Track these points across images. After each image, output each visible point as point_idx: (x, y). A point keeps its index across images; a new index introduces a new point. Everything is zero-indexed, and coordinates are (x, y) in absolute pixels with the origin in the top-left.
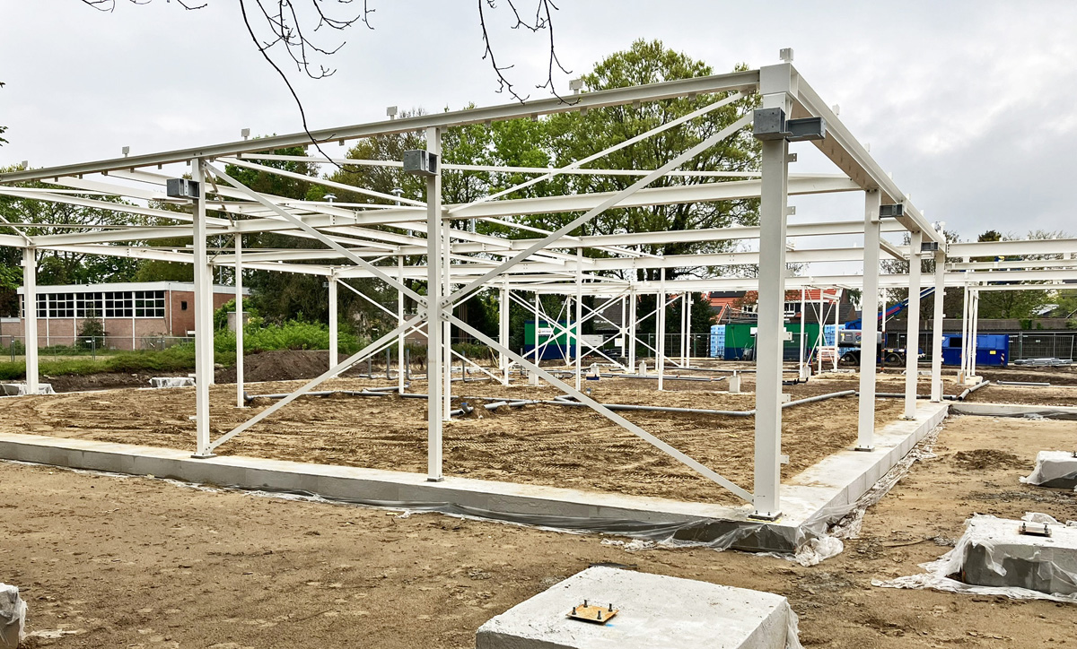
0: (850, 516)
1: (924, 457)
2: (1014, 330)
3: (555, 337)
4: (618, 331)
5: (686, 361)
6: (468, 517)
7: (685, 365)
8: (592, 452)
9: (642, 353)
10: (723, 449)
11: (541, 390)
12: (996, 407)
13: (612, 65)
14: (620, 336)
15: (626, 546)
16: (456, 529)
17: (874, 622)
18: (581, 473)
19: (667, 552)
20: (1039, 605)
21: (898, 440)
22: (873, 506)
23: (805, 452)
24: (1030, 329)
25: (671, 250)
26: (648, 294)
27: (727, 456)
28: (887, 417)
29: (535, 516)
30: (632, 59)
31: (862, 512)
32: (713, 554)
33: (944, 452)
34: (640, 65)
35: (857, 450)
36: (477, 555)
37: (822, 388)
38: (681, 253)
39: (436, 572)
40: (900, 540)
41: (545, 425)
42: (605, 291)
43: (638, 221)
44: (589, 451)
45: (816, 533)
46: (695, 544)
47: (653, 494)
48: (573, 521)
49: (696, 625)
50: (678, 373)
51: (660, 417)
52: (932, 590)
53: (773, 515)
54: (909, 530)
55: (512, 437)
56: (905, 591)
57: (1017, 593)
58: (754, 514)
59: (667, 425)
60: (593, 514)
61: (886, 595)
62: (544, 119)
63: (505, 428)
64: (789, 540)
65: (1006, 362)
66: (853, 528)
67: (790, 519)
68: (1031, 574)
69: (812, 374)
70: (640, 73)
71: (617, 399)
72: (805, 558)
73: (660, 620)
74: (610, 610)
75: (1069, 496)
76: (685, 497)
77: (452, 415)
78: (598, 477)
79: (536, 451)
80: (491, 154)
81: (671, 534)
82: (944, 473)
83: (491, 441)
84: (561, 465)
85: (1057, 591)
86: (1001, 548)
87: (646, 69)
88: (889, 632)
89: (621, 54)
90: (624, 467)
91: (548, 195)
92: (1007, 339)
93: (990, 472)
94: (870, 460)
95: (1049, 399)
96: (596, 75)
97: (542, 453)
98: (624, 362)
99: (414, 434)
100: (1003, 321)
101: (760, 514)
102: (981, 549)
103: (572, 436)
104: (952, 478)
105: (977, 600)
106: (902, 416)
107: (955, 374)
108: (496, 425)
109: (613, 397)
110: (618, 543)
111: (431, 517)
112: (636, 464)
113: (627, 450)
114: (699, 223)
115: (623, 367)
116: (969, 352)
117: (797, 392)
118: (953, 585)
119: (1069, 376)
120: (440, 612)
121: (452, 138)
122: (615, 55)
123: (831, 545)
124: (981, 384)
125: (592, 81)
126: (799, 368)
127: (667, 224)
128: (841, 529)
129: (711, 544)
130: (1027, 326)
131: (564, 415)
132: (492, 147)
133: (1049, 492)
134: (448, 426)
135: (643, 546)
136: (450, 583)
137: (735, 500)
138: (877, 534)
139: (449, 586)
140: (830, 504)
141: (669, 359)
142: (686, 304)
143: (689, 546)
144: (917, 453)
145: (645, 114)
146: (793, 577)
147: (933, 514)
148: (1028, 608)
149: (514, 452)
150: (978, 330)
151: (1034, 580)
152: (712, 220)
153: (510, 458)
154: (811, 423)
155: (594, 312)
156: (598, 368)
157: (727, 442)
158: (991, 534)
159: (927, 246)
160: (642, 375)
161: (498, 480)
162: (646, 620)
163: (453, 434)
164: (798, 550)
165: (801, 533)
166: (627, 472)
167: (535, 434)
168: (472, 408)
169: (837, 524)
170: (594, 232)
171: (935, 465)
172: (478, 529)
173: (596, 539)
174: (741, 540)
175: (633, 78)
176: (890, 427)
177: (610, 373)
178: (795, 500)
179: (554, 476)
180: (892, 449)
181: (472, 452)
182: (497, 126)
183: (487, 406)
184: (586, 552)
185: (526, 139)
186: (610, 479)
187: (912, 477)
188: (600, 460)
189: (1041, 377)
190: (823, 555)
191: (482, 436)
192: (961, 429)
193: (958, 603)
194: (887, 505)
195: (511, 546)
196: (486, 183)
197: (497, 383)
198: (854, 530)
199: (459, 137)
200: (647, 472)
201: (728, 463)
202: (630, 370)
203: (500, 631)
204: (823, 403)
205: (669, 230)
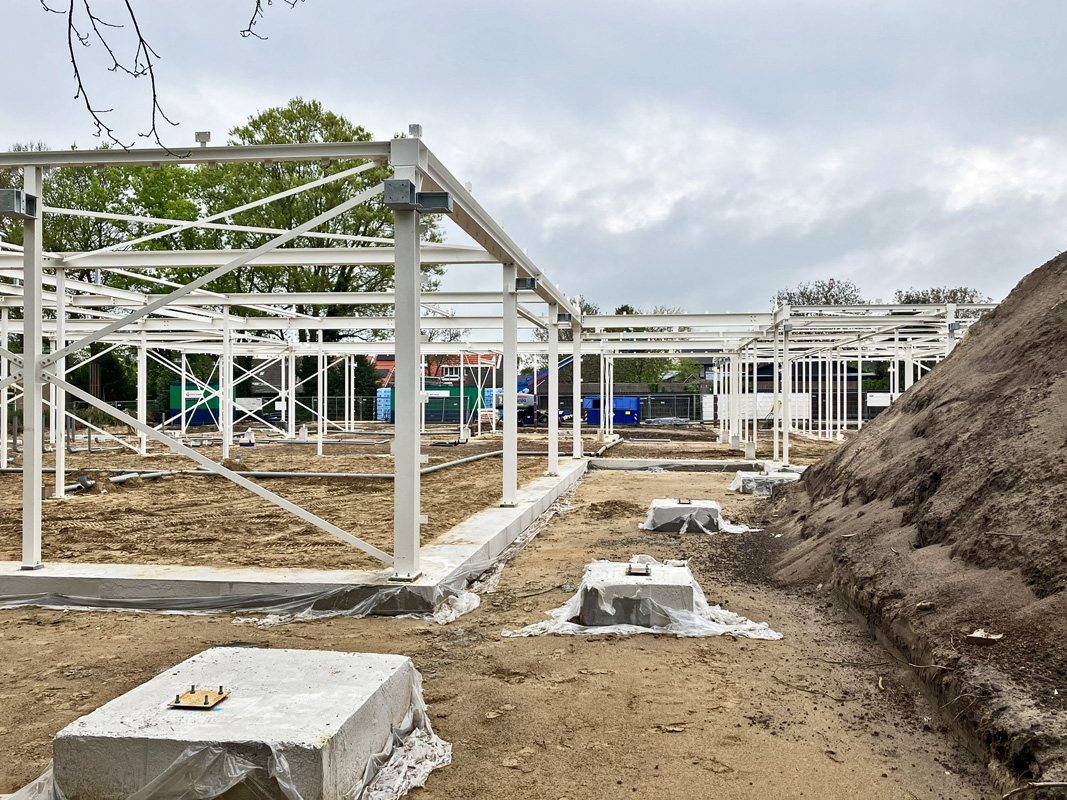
0: (490, 571)
1: (562, 510)
2: (644, 393)
3: (205, 400)
4: (278, 394)
5: (350, 424)
6: (72, 608)
7: (349, 428)
8: (233, 524)
9: (304, 416)
10: (375, 513)
11: (183, 459)
12: (626, 461)
13: (267, 120)
14: (280, 400)
15: (261, 622)
16: (56, 623)
17: (501, 673)
18: (216, 548)
19: (304, 624)
20: (641, 638)
21: (540, 495)
22: (513, 559)
23: (454, 511)
24: (657, 392)
25: (334, 311)
26: (309, 355)
27: (377, 520)
28: (534, 474)
29: (157, 600)
30: (290, 116)
31: (502, 565)
32: (353, 621)
33: (580, 505)
34: (298, 124)
35: (502, 506)
36: (78, 651)
37: (481, 448)
38: (345, 315)
39: (22, 675)
40: (533, 590)
41: (182, 497)
42: (263, 352)
43: (298, 280)
44: (229, 523)
45: (455, 590)
46: (335, 613)
47: (294, 565)
48: (202, 601)
49: (313, 696)
50: (341, 438)
51: (314, 484)
52: (554, 634)
53: (412, 576)
54: (542, 579)
55: (140, 512)
56: (531, 639)
57: (625, 629)
58: (394, 576)
59: (320, 492)
60: (225, 593)
61: (513, 644)
62: (192, 169)
63: (133, 503)
64: (427, 600)
65: (638, 421)
66: (491, 582)
67: (429, 578)
68: (634, 611)
69: (472, 435)
70: (299, 132)
71: (271, 466)
72: (443, 615)
73: (275, 697)
74: (221, 693)
75: (675, 538)
76: (327, 565)
77: (67, 492)
78: (235, 551)
79: (167, 526)
80: (130, 200)
81: (309, 605)
82: (578, 524)
83: (113, 519)
84: (194, 541)
85: (656, 624)
86: (610, 589)
87: (304, 128)
88: (512, 680)
89: (278, 109)
90: (267, 538)
91: (198, 249)
92: (638, 401)
93: (616, 521)
94: (512, 515)
95: (668, 453)
96: (251, 128)
97: (173, 528)
98: (283, 426)
99: (11, 516)
100: (637, 385)
101: (400, 576)
102: (595, 591)
103: (212, 509)
104: (584, 528)
105: (591, 640)
106: (547, 473)
107: (596, 432)
108: (121, 500)
109: (266, 464)
110: (251, 620)
111: (24, 612)
112: (280, 535)
113: (272, 520)
114: (362, 286)
115: (283, 432)
116: (607, 412)
117: (456, 453)
118: (572, 628)
119: (686, 432)
120: (20, 721)
121: (81, 179)
122: (271, 111)
123: (469, 600)
124: (617, 441)
125: (245, 133)
126: (459, 430)
127: (329, 285)
128: (480, 584)
129: (351, 611)
130: (654, 389)
131: (207, 486)
132: (130, 193)
133: (660, 536)
134: (59, 504)
135: (278, 621)
136: (37, 686)
137: (378, 564)
138: (513, 586)
139: (37, 690)
140: (470, 560)
141: (333, 423)
142: (350, 367)
143: (328, 616)
144: (558, 507)
145: (304, 173)
146: (429, 636)
147: (564, 563)
148: (632, 643)
149: (139, 530)
150: (614, 394)
151: (637, 616)
152: (376, 284)
153: (133, 537)
154: (464, 483)
155: (249, 374)
156: (253, 434)
157: (380, 506)
158: (603, 577)
159: (562, 317)
160: (303, 440)
161: (115, 562)
162: (261, 698)
163: (64, 512)
164: (436, 609)
165: (439, 591)
166: (270, 544)
167: (168, 508)
168: (93, 482)
169: (478, 579)
170: (251, 290)
171: (571, 516)
172: (84, 621)
173: (228, 619)
174: (381, 604)
175: (291, 136)
176: (535, 483)
177: (268, 438)
178: (437, 559)
179: (184, 553)
180: (533, 504)
181: (86, 533)
182: (137, 171)
183: (112, 479)
184: (214, 633)
185: (172, 187)
186: (249, 552)
187: (550, 530)
188: (240, 533)
189: (665, 434)
190: (460, 612)
191: (102, 514)
192: (597, 483)
193: (575, 645)
194: (525, 558)
195: (124, 636)
196: (123, 231)
197: (132, 452)
198: (492, 584)
199: (90, 178)
200: (291, 543)
201: (376, 526)
202: (290, 435)
203: (83, 734)
204: (478, 463)
205: (332, 291)
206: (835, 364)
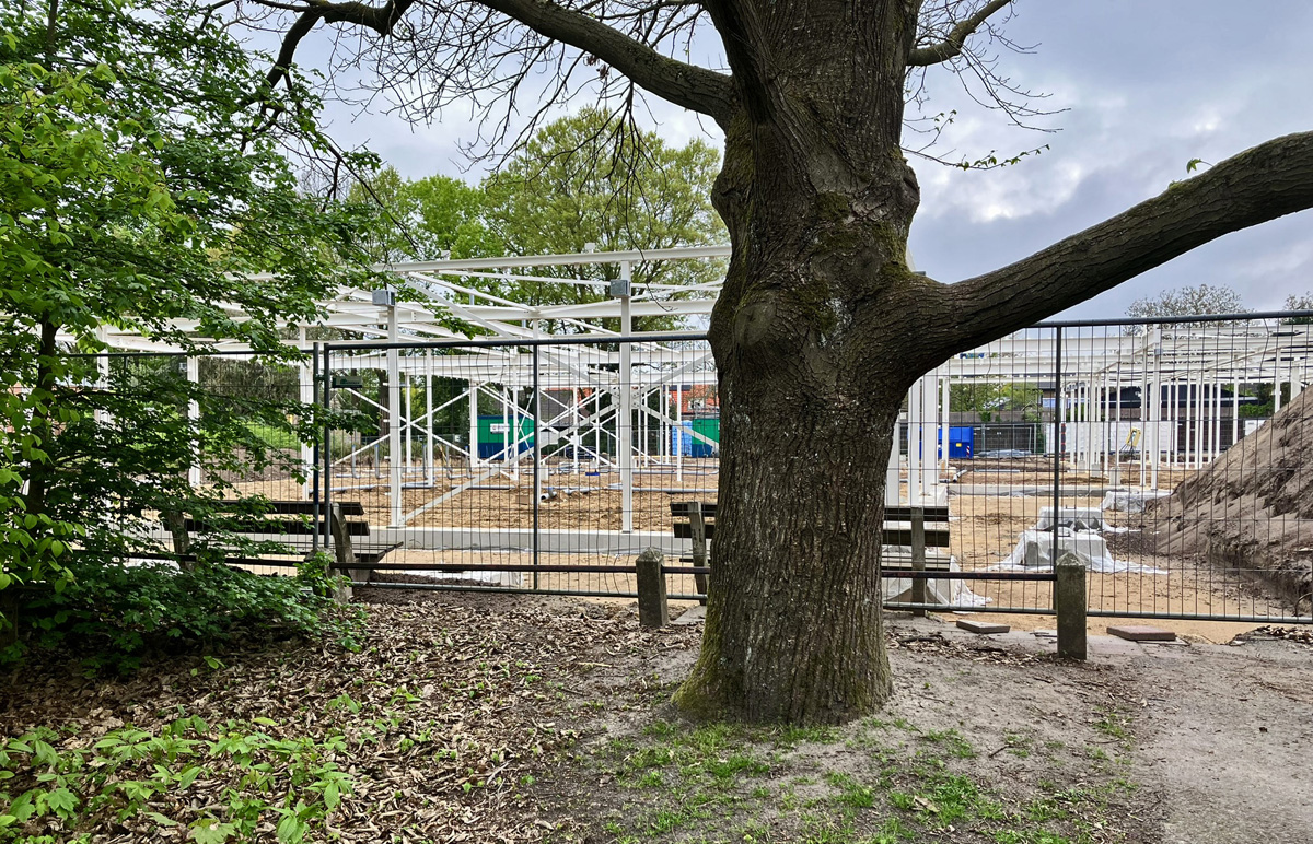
2: (977, 423)
5: (665, 457)
7: (664, 462)
13: (555, 131)
24: (989, 422)
30: (579, 126)
33: (964, 517)
54: (974, 551)
65: (971, 454)
86: (1046, 543)
89: (566, 119)
92: (971, 431)
93: (1006, 526)
95: (1025, 481)
102: (1035, 544)
115: (609, 463)
122: (560, 121)
124: (962, 472)
147: (983, 545)
171: (963, 523)
192: (965, 504)
206: (1207, 387)
